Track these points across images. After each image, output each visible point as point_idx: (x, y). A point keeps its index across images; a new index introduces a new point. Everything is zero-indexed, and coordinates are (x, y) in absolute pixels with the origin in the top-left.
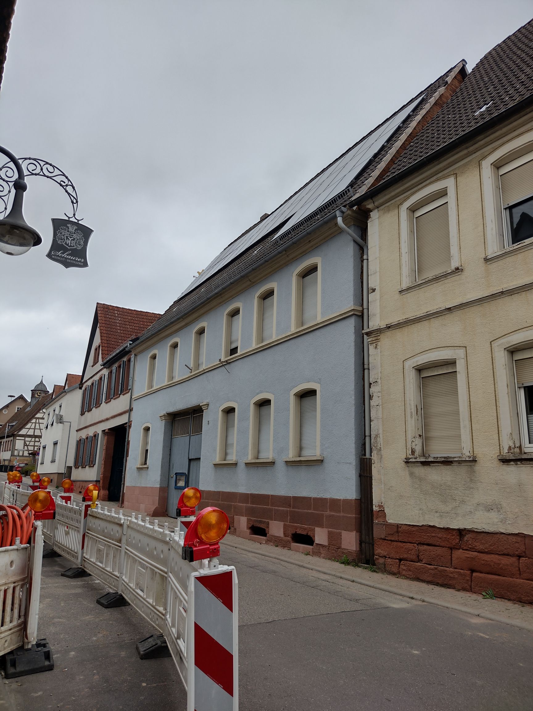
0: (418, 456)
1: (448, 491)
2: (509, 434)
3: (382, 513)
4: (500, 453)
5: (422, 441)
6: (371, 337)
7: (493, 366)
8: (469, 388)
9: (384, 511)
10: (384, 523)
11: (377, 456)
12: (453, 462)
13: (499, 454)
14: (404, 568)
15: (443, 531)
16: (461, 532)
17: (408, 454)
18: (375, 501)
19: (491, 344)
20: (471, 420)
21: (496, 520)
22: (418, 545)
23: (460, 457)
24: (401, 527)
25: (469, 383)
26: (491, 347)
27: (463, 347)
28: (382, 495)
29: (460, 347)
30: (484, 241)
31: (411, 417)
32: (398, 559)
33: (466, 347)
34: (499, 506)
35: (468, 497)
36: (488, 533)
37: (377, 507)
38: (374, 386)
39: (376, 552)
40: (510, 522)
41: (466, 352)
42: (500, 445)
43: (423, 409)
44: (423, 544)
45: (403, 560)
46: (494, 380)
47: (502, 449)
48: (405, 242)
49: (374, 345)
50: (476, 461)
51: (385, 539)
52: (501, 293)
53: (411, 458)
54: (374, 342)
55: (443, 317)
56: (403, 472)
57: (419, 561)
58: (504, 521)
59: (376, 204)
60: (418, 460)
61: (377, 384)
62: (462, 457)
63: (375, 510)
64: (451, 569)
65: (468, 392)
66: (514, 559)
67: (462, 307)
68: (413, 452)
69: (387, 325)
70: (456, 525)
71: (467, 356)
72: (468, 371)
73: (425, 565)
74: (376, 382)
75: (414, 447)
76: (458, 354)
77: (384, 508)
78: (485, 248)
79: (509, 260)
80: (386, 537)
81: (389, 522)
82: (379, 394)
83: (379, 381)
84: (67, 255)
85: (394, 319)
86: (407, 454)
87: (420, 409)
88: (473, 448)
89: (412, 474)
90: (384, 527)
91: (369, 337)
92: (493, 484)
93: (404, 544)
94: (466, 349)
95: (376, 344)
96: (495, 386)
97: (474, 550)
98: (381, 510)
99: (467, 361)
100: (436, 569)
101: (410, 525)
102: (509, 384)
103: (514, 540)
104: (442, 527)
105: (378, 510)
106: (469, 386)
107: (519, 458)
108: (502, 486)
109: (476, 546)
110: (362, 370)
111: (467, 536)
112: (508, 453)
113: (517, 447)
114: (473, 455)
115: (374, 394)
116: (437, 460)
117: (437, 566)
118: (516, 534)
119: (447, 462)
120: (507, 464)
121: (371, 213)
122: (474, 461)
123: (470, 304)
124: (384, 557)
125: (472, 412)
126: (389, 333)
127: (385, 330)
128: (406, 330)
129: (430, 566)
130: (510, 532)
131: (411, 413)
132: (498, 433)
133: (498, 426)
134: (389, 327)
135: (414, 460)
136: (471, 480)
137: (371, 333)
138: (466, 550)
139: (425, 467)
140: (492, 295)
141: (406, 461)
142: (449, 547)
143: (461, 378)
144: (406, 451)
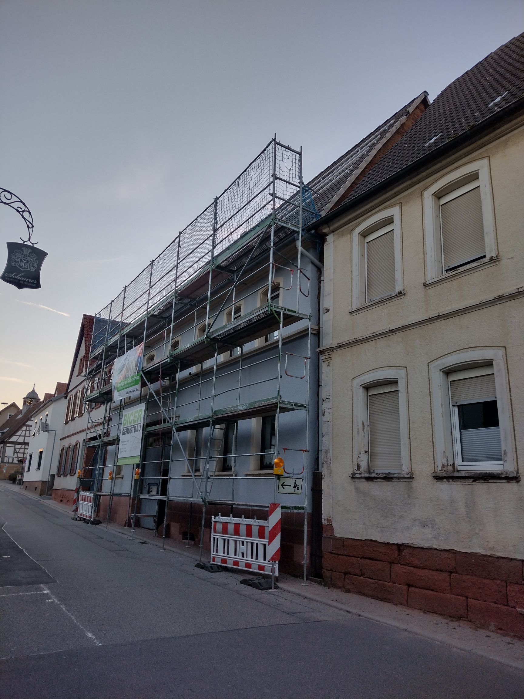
0: (363, 472)
1: (389, 506)
2: (442, 453)
3: (330, 526)
4: (435, 470)
5: (368, 456)
6: (324, 355)
7: (430, 386)
8: (409, 407)
9: (332, 525)
10: (331, 537)
11: (327, 471)
12: (393, 478)
13: (433, 471)
14: (348, 582)
15: (383, 545)
16: (400, 547)
17: (354, 469)
18: (325, 515)
19: (428, 365)
20: (410, 437)
21: (430, 536)
22: (361, 558)
23: (399, 474)
24: (346, 541)
25: (408, 402)
26: (428, 368)
27: (404, 367)
28: (331, 509)
29: (401, 367)
30: (424, 267)
31: (358, 434)
32: (343, 573)
33: (407, 367)
34: (433, 522)
35: (406, 512)
36: (423, 548)
37: (326, 521)
38: (326, 402)
39: (324, 566)
40: (443, 539)
41: (407, 372)
42: (434, 463)
43: (369, 426)
44: (366, 558)
45: (348, 574)
46: (430, 400)
47: (436, 466)
48: (356, 266)
49: (327, 362)
50: (414, 477)
51: (332, 553)
52: (437, 317)
53: (357, 474)
54: (327, 360)
55: (387, 338)
56: (350, 486)
57: (362, 575)
58: (436, 537)
59: (331, 228)
60: (363, 475)
61: (329, 401)
62: (401, 474)
63: (324, 524)
64: (389, 584)
65: (408, 411)
66: (445, 575)
67: (404, 328)
68: (359, 468)
69: (338, 344)
70: (394, 540)
71: (407, 376)
72: (408, 390)
73: (367, 579)
74: (328, 398)
75: (359, 463)
76: (399, 374)
77: (332, 522)
78: (425, 274)
79: (445, 286)
80: (333, 550)
81: (336, 535)
82: (330, 411)
83: (330, 397)
84: (20, 277)
85: (345, 339)
87: (367, 425)
88: (411, 465)
89: (357, 489)
90: (331, 541)
91: (323, 355)
92: (428, 500)
93: (349, 558)
94: (407, 370)
95: (328, 362)
96: (431, 406)
97: (411, 565)
98: (330, 524)
99: (407, 381)
100: (376, 583)
101: (354, 539)
102: (443, 404)
103: (446, 556)
104: (382, 541)
105: (327, 524)
106: (409, 405)
107: (450, 475)
108: (435, 503)
109: (412, 561)
110: (317, 386)
111: (405, 551)
112: (442, 470)
113: (450, 465)
114: (411, 471)
115: (326, 410)
116: (379, 476)
117: (377, 580)
118: (448, 550)
119: (388, 478)
120: (440, 481)
121: (327, 237)
122: (411, 478)
123: (410, 327)
124: (331, 570)
125: (411, 430)
126: (340, 352)
127: (337, 348)
128: (355, 349)
129: (370, 580)
130: (443, 549)
131: (358, 429)
132: (433, 451)
133: (433, 444)
134: (340, 346)
135: (359, 476)
136: (409, 496)
137: (325, 352)
138: (403, 565)
139: (369, 482)
140: (430, 318)
141: (352, 476)
142: (388, 562)
143: (402, 396)
144: (353, 467)
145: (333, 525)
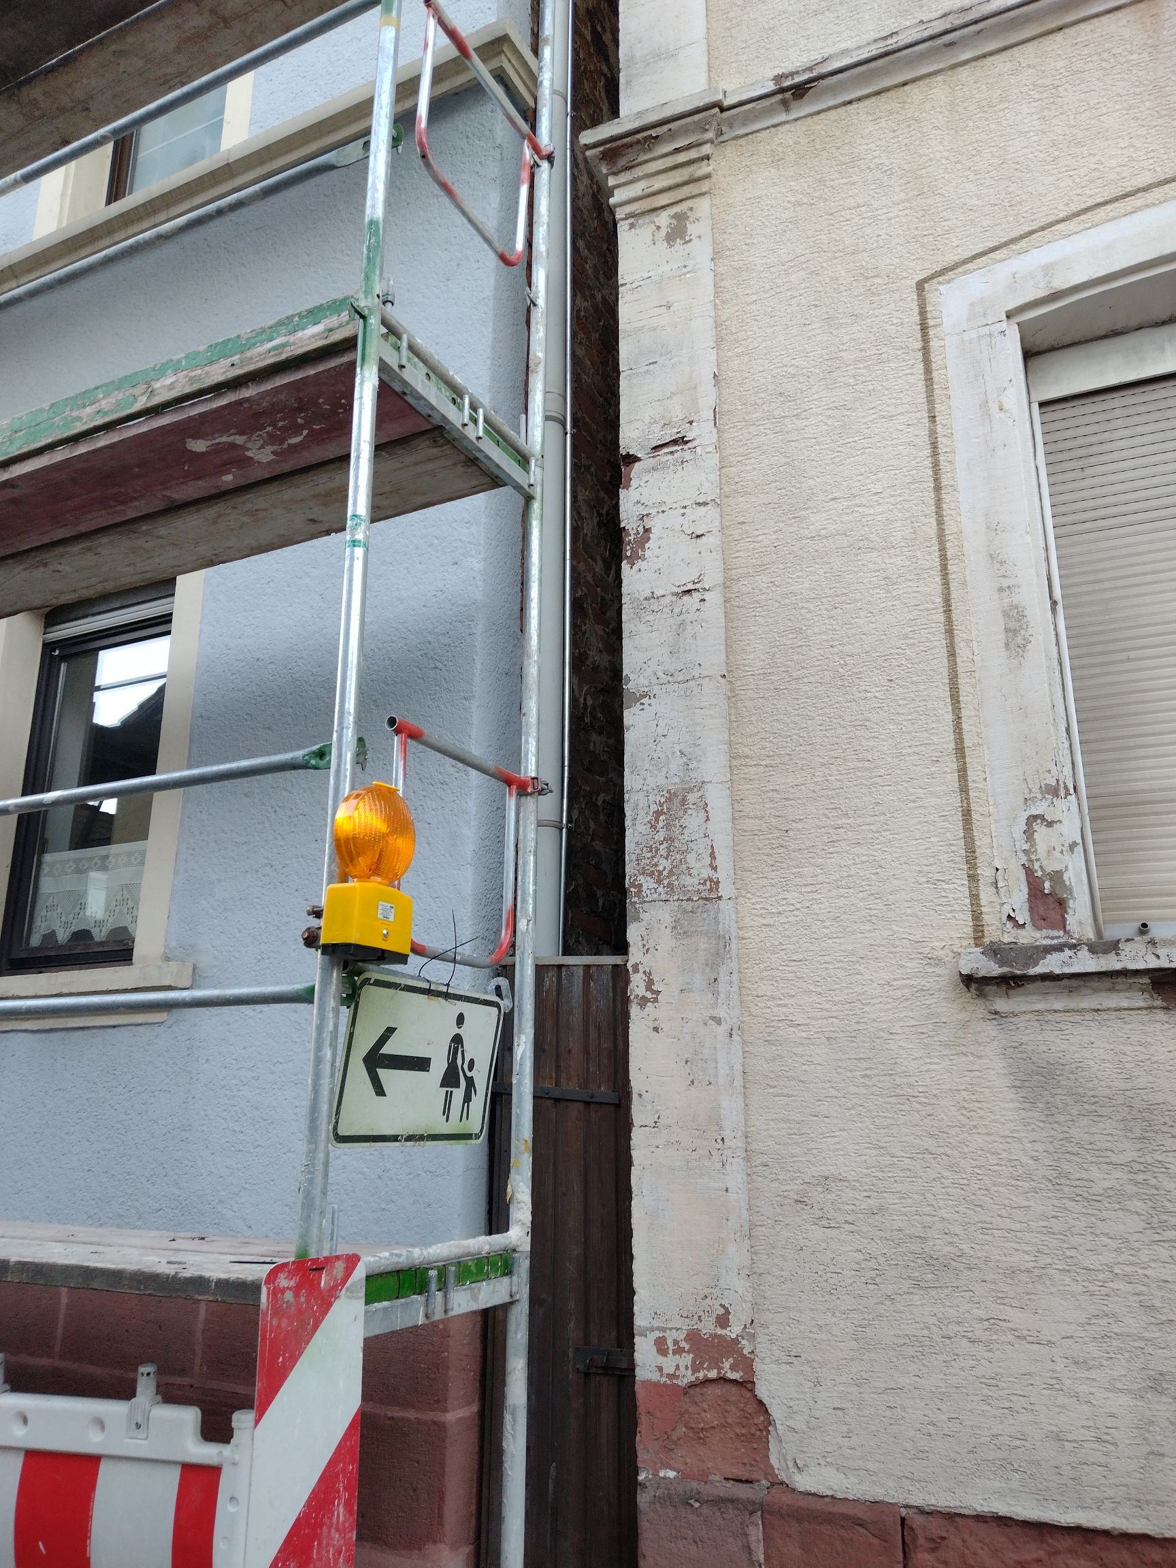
0: (1095, 932)
3: (728, 1398)
6: (638, 172)
9: (747, 1384)
10: (742, 1491)
11: (673, 943)
17: (987, 918)
18: (657, 1299)
24: (938, 1544)
28: (732, 1249)
31: (1016, 644)
37: (679, 1351)
38: (653, 468)
49: (664, 219)
54: (668, 200)
56: (949, 1057)
61: (687, 455)
63: (655, 1376)
68: (1048, 903)
69: (777, 78)
74: (680, 441)
75: (1048, 863)
77: (746, 1363)
81: (803, 1482)
83: (702, 433)
86: (977, 916)
89: (1036, 1081)
90: (752, 1527)
91: (624, 176)
95: (677, 216)
98: (722, 1380)
101: (1003, 1521)
105: (687, 1377)
115: (656, 525)
126: (784, 137)
127: (769, 112)
131: (1015, 613)
134: (793, 93)
137: (648, 143)
144: (975, 897)
145: (762, 1391)
